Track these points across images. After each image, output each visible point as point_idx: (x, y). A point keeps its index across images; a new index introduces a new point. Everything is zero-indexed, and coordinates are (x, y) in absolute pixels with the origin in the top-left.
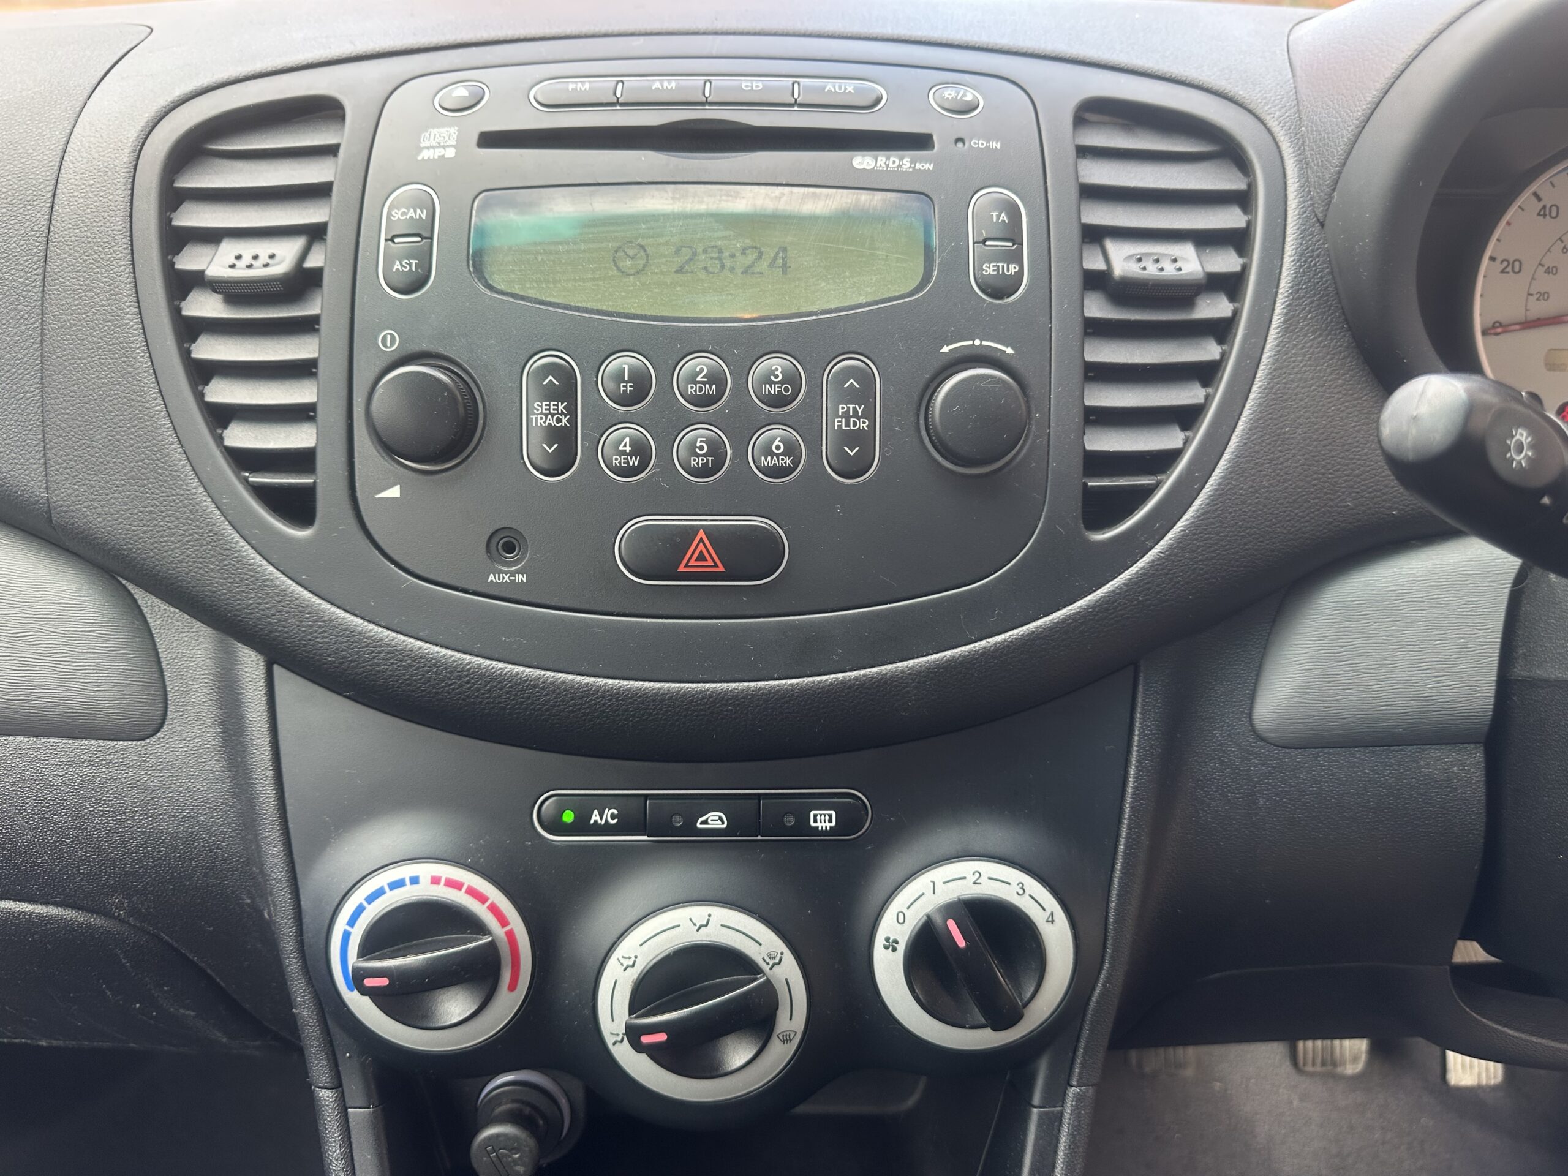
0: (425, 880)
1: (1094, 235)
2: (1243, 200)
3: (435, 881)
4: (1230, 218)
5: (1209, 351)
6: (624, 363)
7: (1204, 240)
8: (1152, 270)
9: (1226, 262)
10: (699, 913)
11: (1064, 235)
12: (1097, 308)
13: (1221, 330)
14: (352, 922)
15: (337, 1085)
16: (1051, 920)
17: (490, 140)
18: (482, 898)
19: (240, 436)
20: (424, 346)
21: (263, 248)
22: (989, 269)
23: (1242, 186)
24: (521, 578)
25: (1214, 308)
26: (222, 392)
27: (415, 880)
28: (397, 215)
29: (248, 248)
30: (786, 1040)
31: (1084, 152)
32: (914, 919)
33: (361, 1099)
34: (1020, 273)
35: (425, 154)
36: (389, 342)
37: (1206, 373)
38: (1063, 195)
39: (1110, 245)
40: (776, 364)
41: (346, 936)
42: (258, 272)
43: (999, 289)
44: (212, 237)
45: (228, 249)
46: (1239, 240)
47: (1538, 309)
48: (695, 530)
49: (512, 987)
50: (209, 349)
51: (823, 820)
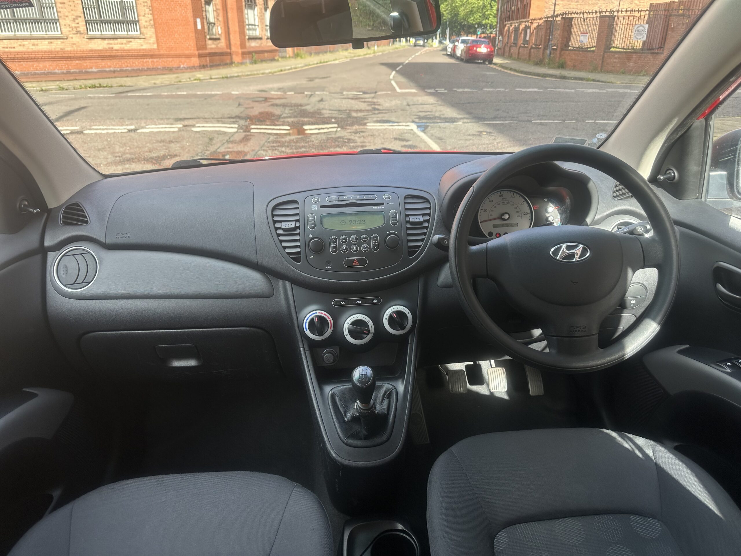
0: (318, 313)
1: (408, 216)
2: (430, 208)
3: (319, 313)
4: (428, 211)
5: (425, 231)
6: (344, 237)
7: (423, 215)
8: (416, 221)
9: (427, 218)
10: (358, 315)
11: (403, 216)
12: (408, 226)
13: (427, 228)
14: (307, 320)
15: (304, 348)
16: (408, 313)
17: (322, 207)
18: (326, 315)
19: (287, 250)
20: (316, 236)
21: (290, 223)
22: (393, 222)
23: (430, 206)
24: (331, 268)
25: (426, 224)
26: (284, 244)
27: (316, 313)
28: (310, 218)
29: (287, 223)
30: (371, 334)
31: (405, 203)
32: (389, 314)
33: (307, 349)
34: (397, 222)
35: (313, 209)
36: (310, 236)
37: (425, 234)
38: (402, 210)
39: (410, 217)
40: (364, 236)
41: (306, 322)
42: (290, 227)
43: (394, 224)
44: (281, 222)
45: (284, 224)
46: (429, 214)
47: (491, 218)
48: (355, 259)
49: (331, 329)
50: (281, 238)
51: (375, 301)
